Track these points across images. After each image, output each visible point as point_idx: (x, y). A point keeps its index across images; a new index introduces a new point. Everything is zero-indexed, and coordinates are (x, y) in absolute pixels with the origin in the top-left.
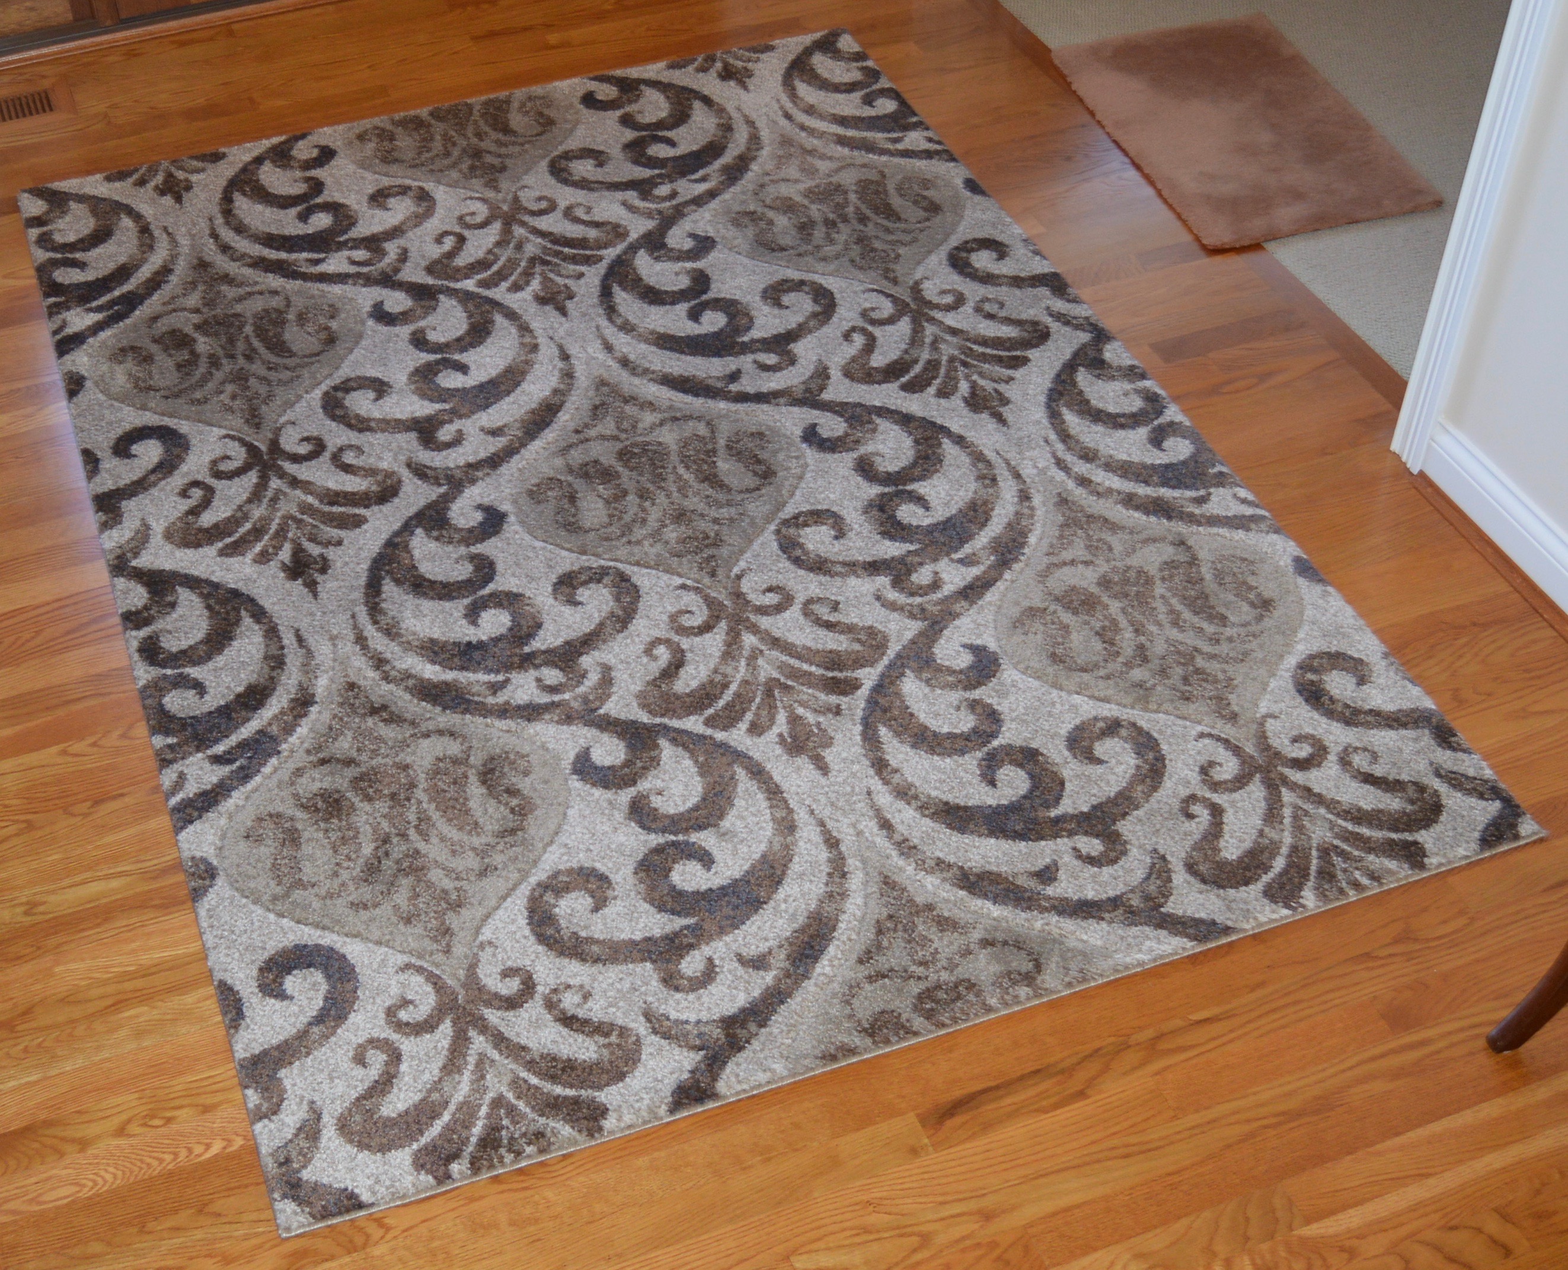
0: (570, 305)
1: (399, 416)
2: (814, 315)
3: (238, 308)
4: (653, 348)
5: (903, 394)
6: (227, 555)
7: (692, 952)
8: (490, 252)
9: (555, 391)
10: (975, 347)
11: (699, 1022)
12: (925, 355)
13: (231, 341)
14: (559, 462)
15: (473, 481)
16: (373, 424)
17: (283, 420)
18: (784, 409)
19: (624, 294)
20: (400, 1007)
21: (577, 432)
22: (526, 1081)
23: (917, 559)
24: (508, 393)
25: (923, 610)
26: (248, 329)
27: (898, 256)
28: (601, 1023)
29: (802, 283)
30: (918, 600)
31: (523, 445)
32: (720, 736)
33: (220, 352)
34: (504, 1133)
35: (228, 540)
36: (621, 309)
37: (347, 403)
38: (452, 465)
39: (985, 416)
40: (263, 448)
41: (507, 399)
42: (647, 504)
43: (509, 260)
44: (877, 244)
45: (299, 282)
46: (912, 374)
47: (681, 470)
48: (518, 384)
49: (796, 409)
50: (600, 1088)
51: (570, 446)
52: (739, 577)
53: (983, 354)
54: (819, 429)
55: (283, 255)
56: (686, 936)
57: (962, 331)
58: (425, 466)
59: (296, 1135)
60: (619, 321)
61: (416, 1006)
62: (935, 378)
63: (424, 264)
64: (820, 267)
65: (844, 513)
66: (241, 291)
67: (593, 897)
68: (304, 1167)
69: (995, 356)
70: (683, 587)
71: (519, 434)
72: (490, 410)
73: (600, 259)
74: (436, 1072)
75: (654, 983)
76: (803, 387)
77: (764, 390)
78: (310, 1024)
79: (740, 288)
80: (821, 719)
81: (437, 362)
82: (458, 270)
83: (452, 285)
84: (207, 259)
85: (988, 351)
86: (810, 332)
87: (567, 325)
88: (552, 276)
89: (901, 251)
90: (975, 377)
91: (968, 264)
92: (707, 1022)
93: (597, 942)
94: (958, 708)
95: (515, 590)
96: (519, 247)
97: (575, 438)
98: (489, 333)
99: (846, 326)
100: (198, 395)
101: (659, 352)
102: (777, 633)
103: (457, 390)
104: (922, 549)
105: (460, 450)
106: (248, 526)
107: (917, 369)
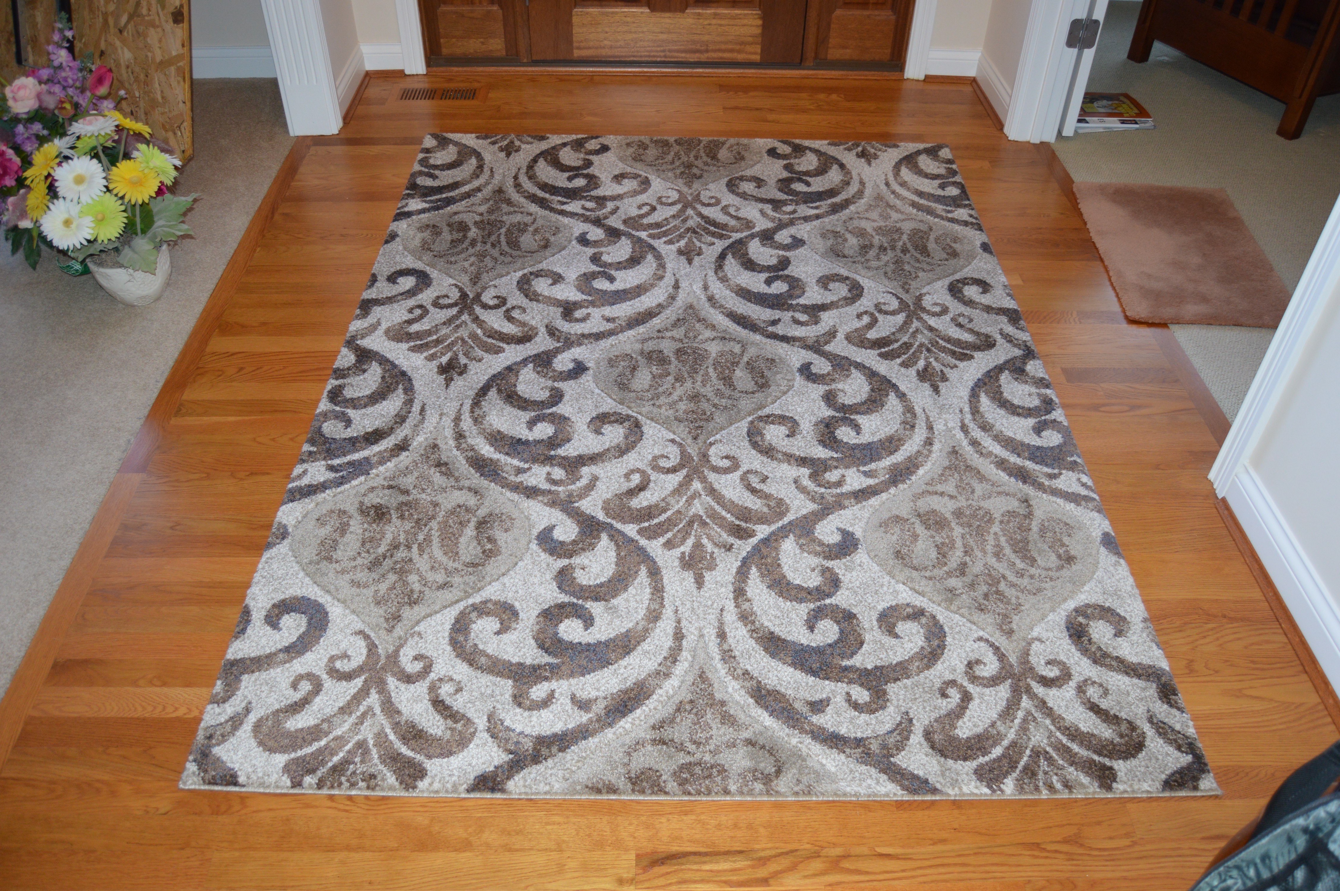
0: (696, 259)
1: (558, 297)
2: (845, 298)
3: (505, 218)
4: (733, 295)
5: (878, 358)
6: (412, 351)
7: (544, 683)
8: (666, 219)
9: (659, 305)
10: (941, 342)
11: (522, 733)
12: (905, 339)
13: (489, 235)
14: (638, 346)
15: (580, 345)
16: (541, 298)
17: (491, 283)
18: (796, 349)
19: (732, 260)
20: (340, 658)
21: (659, 331)
22: (386, 736)
23: (835, 464)
24: (630, 300)
25: (823, 498)
26: (503, 230)
27: (917, 277)
28: (457, 712)
29: (847, 278)
30: (823, 490)
31: (622, 331)
32: (643, 542)
33: (480, 239)
34: (351, 766)
35: (419, 342)
36: (726, 268)
37: (533, 283)
38: (572, 332)
39: (927, 385)
40: (471, 296)
41: (628, 303)
42: (678, 384)
43: (675, 226)
44: (907, 267)
45: (547, 212)
46: (891, 348)
47: (711, 370)
48: (639, 296)
49: (804, 352)
50: (430, 757)
51: (651, 338)
52: (711, 444)
53: (944, 347)
54: (812, 367)
55: (547, 196)
56: (546, 670)
57: (937, 330)
58: (557, 329)
59: (227, 722)
60: (721, 275)
61: (349, 660)
62: (904, 354)
63: (624, 217)
64: (863, 272)
65: (801, 422)
66: (512, 209)
67: (502, 624)
68: (218, 745)
69: (951, 350)
70: (673, 441)
71: (624, 324)
72: (614, 307)
73: (730, 237)
74: (336, 709)
75: (507, 696)
76: (815, 339)
77: (789, 335)
78: (281, 650)
79: (806, 273)
80: (716, 550)
81: (599, 273)
82: (642, 225)
83: (634, 233)
84: (504, 189)
85: (949, 346)
86: (837, 308)
87: (688, 270)
88: (695, 240)
89: (921, 274)
90: (932, 360)
91: (960, 291)
92: (526, 736)
93: (487, 655)
94: (813, 570)
95: (567, 415)
96: (685, 221)
97: (655, 335)
98: (639, 263)
99: (862, 309)
100: (453, 259)
101: (736, 298)
102: (716, 486)
103: (601, 290)
104: (842, 458)
105: (583, 325)
106: (435, 337)
107: (896, 345)
